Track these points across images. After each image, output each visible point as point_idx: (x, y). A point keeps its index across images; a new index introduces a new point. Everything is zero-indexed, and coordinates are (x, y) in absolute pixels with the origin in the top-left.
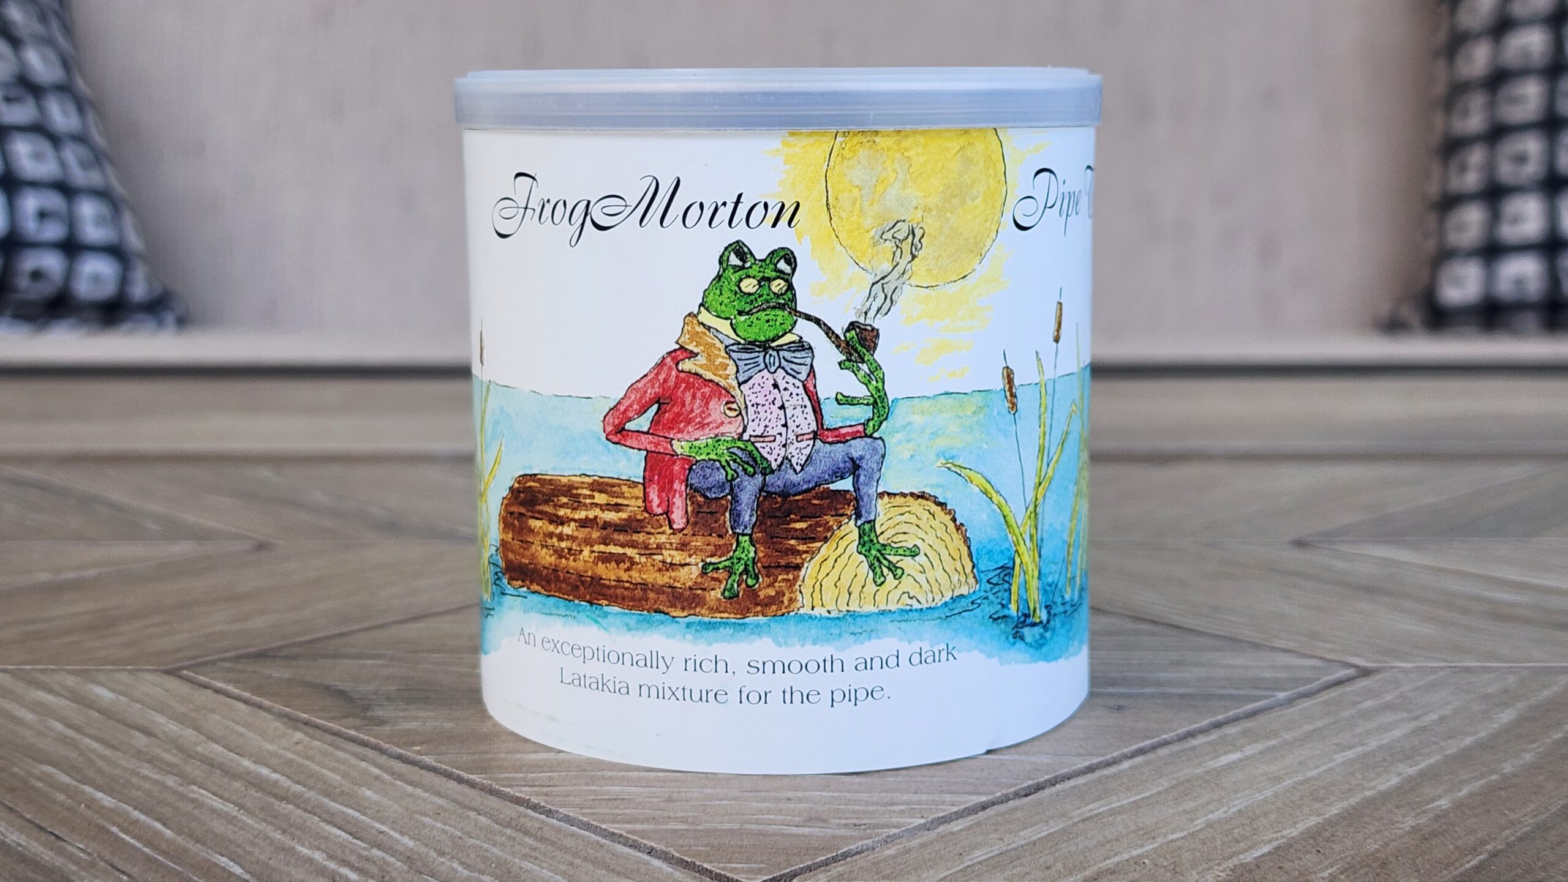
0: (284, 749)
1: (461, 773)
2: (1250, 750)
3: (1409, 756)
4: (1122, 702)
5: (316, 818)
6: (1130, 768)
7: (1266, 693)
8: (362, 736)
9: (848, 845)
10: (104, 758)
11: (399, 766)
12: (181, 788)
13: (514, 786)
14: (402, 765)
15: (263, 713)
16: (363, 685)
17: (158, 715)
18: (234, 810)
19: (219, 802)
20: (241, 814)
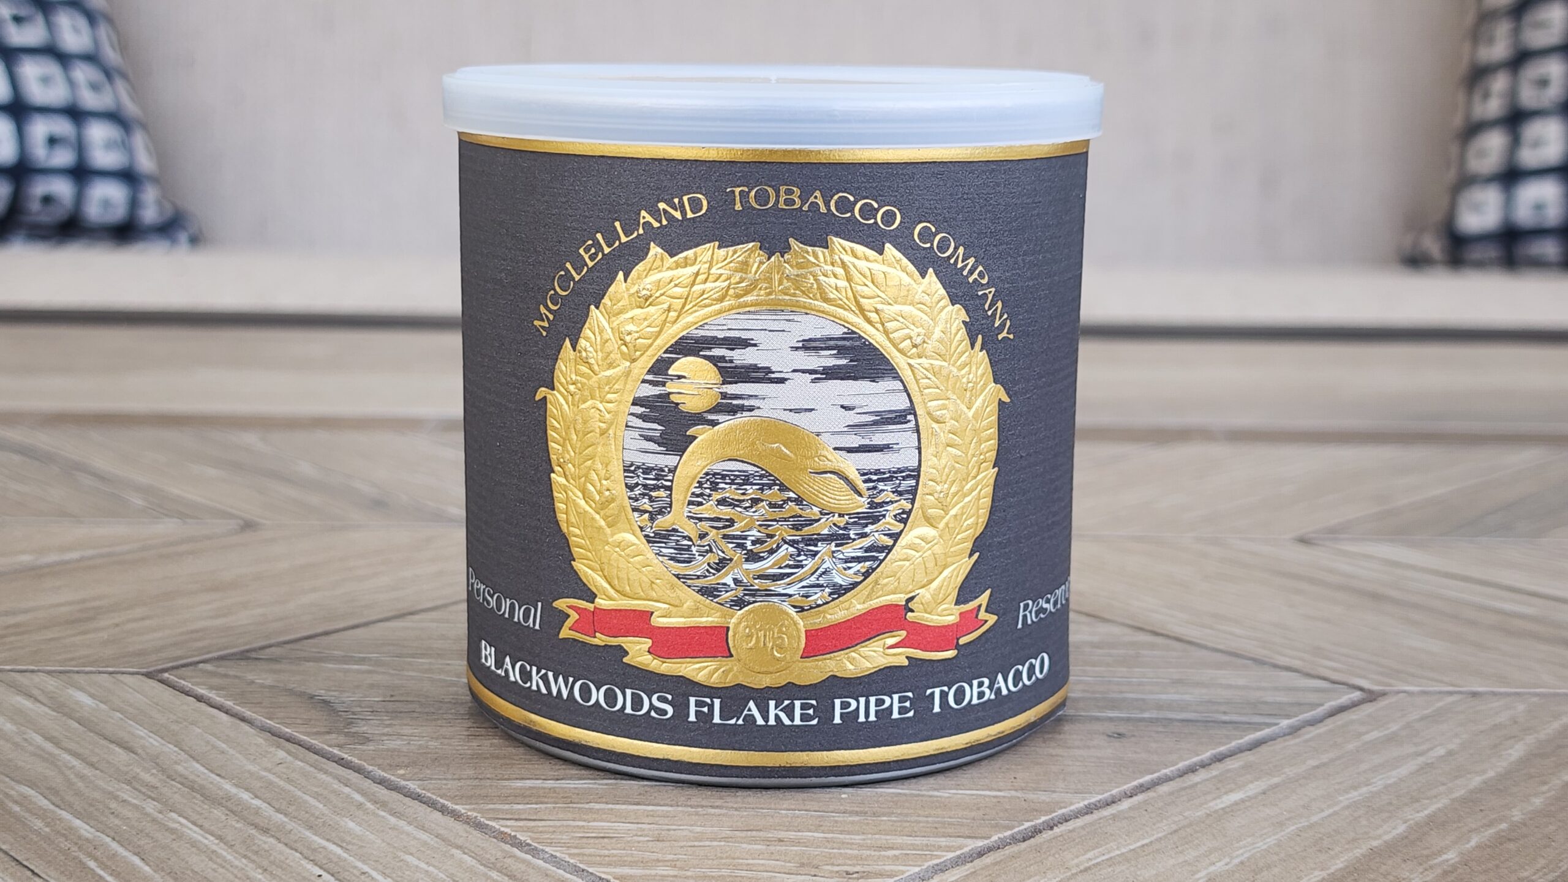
0: (265, 769)
1: (445, 803)
2: (1253, 789)
3: (1415, 799)
4: (1121, 731)
6: (1130, 808)
7: (1267, 720)
8: (346, 756)
10: (83, 778)
11: (383, 794)
12: (160, 816)
13: (497, 819)
14: (385, 791)
15: (245, 727)
16: (347, 694)
17: (138, 726)
18: (214, 844)
19: (198, 834)
20: (221, 848)
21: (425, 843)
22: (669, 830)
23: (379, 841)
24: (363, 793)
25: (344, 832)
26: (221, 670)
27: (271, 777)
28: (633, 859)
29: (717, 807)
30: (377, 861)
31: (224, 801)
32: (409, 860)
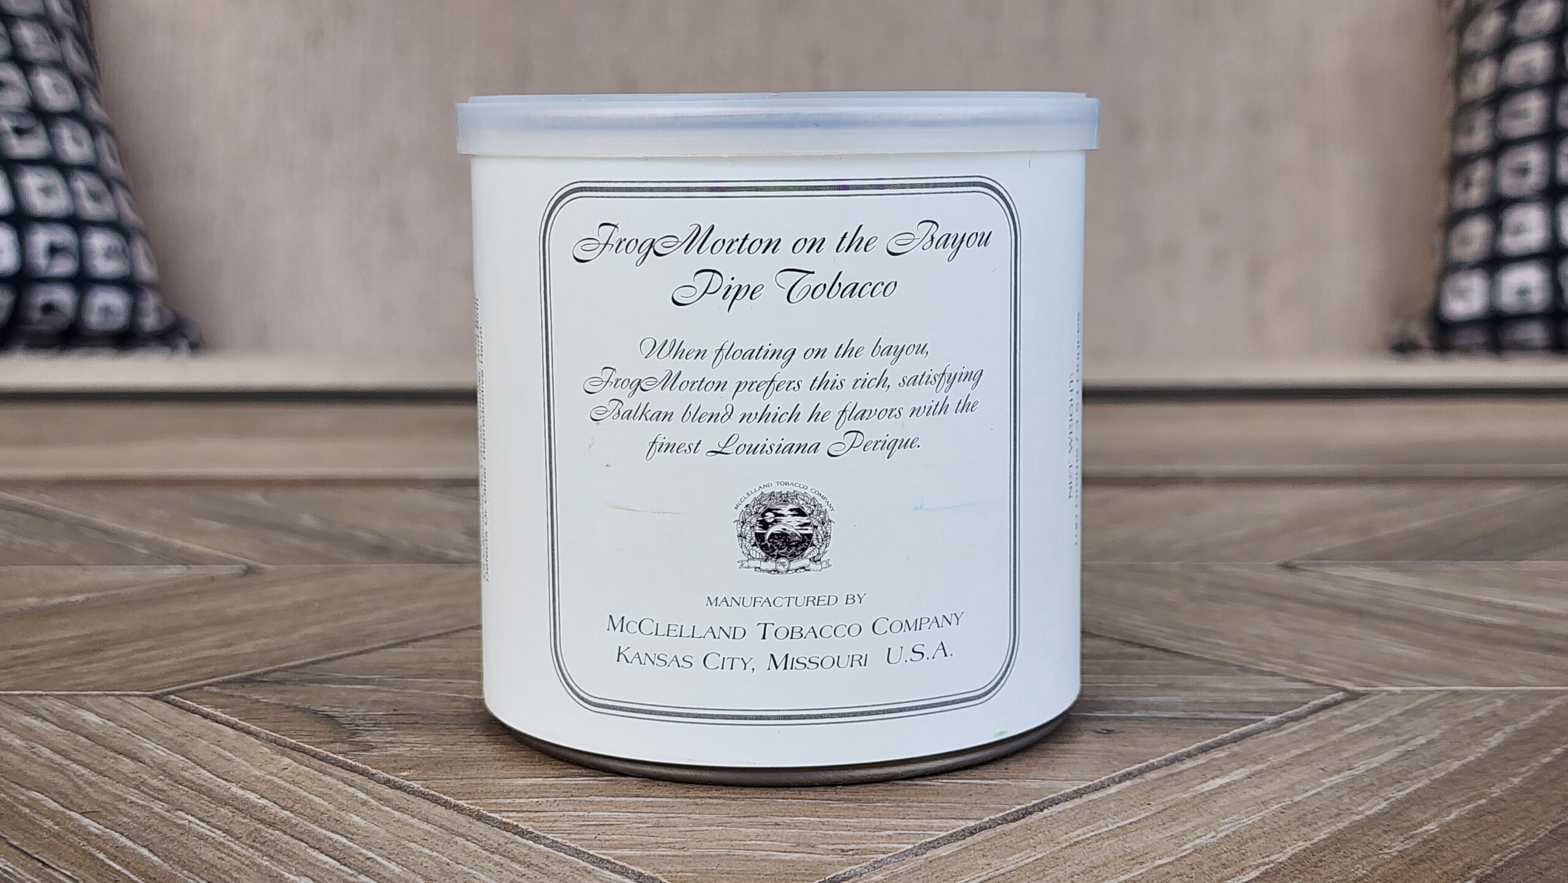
0: (271, 774)
1: (449, 798)
2: (1238, 775)
3: (1396, 781)
4: (1110, 728)
5: (303, 844)
6: (1118, 792)
7: (1253, 717)
8: (350, 761)
9: (836, 870)
10: (91, 784)
11: (388, 792)
12: (168, 814)
13: (501, 811)
14: (390, 790)
15: (253, 739)
16: (350, 710)
17: (145, 740)
18: (221, 836)
19: (206, 829)
20: (228, 840)
21: (429, 832)
22: (667, 817)
23: (383, 831)
24: (368, 793)
25: (349, 825)
26: (228, 692)
27: (276, 780)
28: (632, 843)
29: (715, 798)
30: (381, 848)
31: (230, 801)
32: (413, 847)
